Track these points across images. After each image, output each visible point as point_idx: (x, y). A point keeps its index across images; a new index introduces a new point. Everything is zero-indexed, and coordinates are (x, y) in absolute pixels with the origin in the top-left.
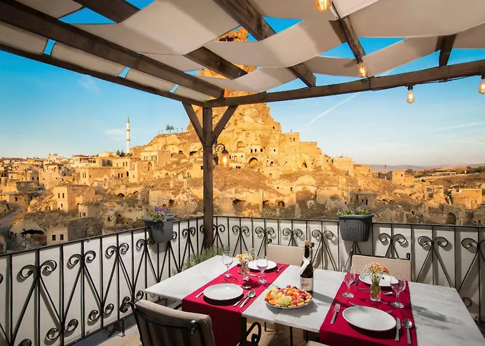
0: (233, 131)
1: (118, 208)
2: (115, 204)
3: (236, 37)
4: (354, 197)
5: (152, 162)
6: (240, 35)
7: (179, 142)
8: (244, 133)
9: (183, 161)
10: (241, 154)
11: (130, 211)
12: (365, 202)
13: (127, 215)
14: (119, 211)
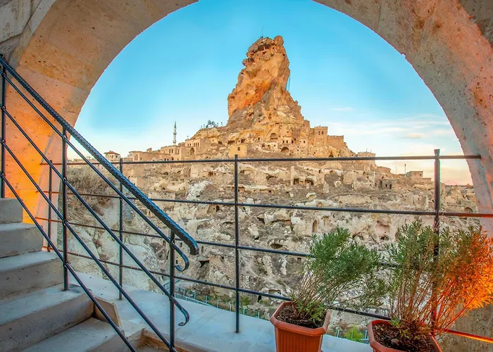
0: (267, 124)
1: (163, 181)
2: (161, 178)
3: (273, 44)
4: (379, 182)
5: (195, 148)
6: (276, 42)
7: (219, 134)
8: (278, 126)
9: (222, 148)
10: (274, 143)
11: (174, 184)
12: (388, 186)
13: (170, 187)
14: (164, 184)
